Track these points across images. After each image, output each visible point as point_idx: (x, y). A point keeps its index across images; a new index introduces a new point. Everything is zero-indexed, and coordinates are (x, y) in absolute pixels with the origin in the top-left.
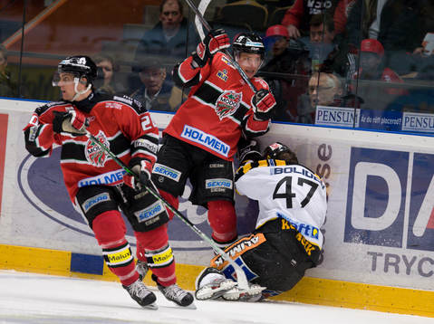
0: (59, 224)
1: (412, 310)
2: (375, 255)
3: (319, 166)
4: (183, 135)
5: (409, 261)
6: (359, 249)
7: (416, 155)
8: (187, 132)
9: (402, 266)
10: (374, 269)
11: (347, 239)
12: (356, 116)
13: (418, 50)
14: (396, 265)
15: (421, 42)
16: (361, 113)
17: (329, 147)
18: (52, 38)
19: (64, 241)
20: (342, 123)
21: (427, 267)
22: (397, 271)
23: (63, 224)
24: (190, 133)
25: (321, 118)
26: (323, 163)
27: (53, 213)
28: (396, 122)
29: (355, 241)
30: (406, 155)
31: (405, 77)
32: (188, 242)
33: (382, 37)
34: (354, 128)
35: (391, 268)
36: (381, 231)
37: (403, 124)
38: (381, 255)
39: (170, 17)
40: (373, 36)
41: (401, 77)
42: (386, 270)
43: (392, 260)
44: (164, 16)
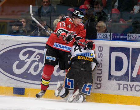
0: (9, 78)
1: (133, 103)
2: (119, 85)
3: (99, 54)
4: (54, 46)
5: (131, 86)
6: (114, 82)
7: (132, 48)
8: (55, 45)
9: (129, 88)
10: (119, 89)
11: (109, 79)
12: (111, 36)
13: (132, 12)
14: (127, 88)
15: (133, 8)
16: (113, 35)
17: (102, 47)
18: (3, 11)
19: (10, 83)
20: (106, 39)
21: (138, 88)
22: (127, 90)
23: (10, 77)
24: (56, 45)
25: (99, 37)
26: (100, 53)
27: (6, 74)
28: (125, 37)
29: (112, 80)
30: (129, 49)
31: (127, 21)
32: (54, 82)
33: (119, 8)
34: (110, 40)
35: (125, 89)
36: (121, 76)
37: (128, 38)
38: (121, 84)
39: (46, 3)
40: (116, 7)
41: (126, 22)
42: (123, 90)
43: (126, 86)
44: (43, 3)
